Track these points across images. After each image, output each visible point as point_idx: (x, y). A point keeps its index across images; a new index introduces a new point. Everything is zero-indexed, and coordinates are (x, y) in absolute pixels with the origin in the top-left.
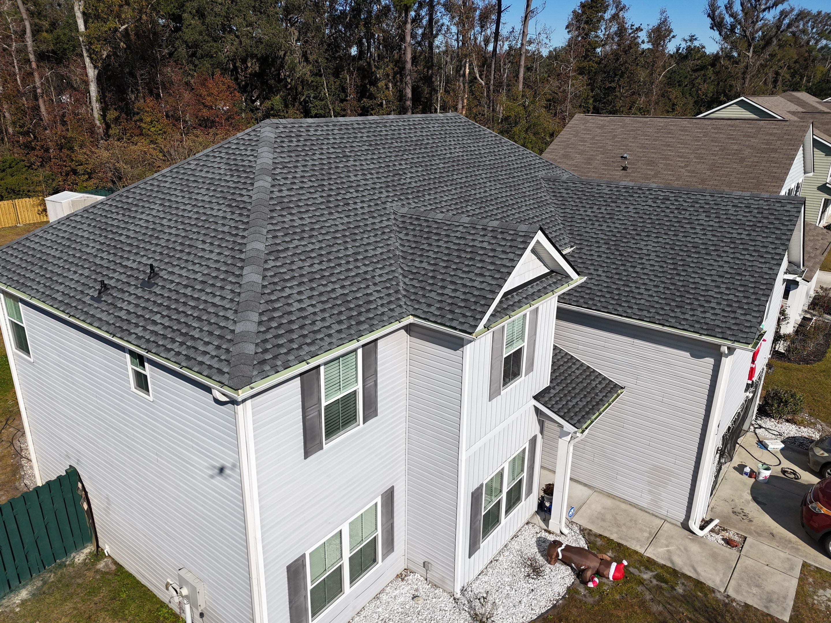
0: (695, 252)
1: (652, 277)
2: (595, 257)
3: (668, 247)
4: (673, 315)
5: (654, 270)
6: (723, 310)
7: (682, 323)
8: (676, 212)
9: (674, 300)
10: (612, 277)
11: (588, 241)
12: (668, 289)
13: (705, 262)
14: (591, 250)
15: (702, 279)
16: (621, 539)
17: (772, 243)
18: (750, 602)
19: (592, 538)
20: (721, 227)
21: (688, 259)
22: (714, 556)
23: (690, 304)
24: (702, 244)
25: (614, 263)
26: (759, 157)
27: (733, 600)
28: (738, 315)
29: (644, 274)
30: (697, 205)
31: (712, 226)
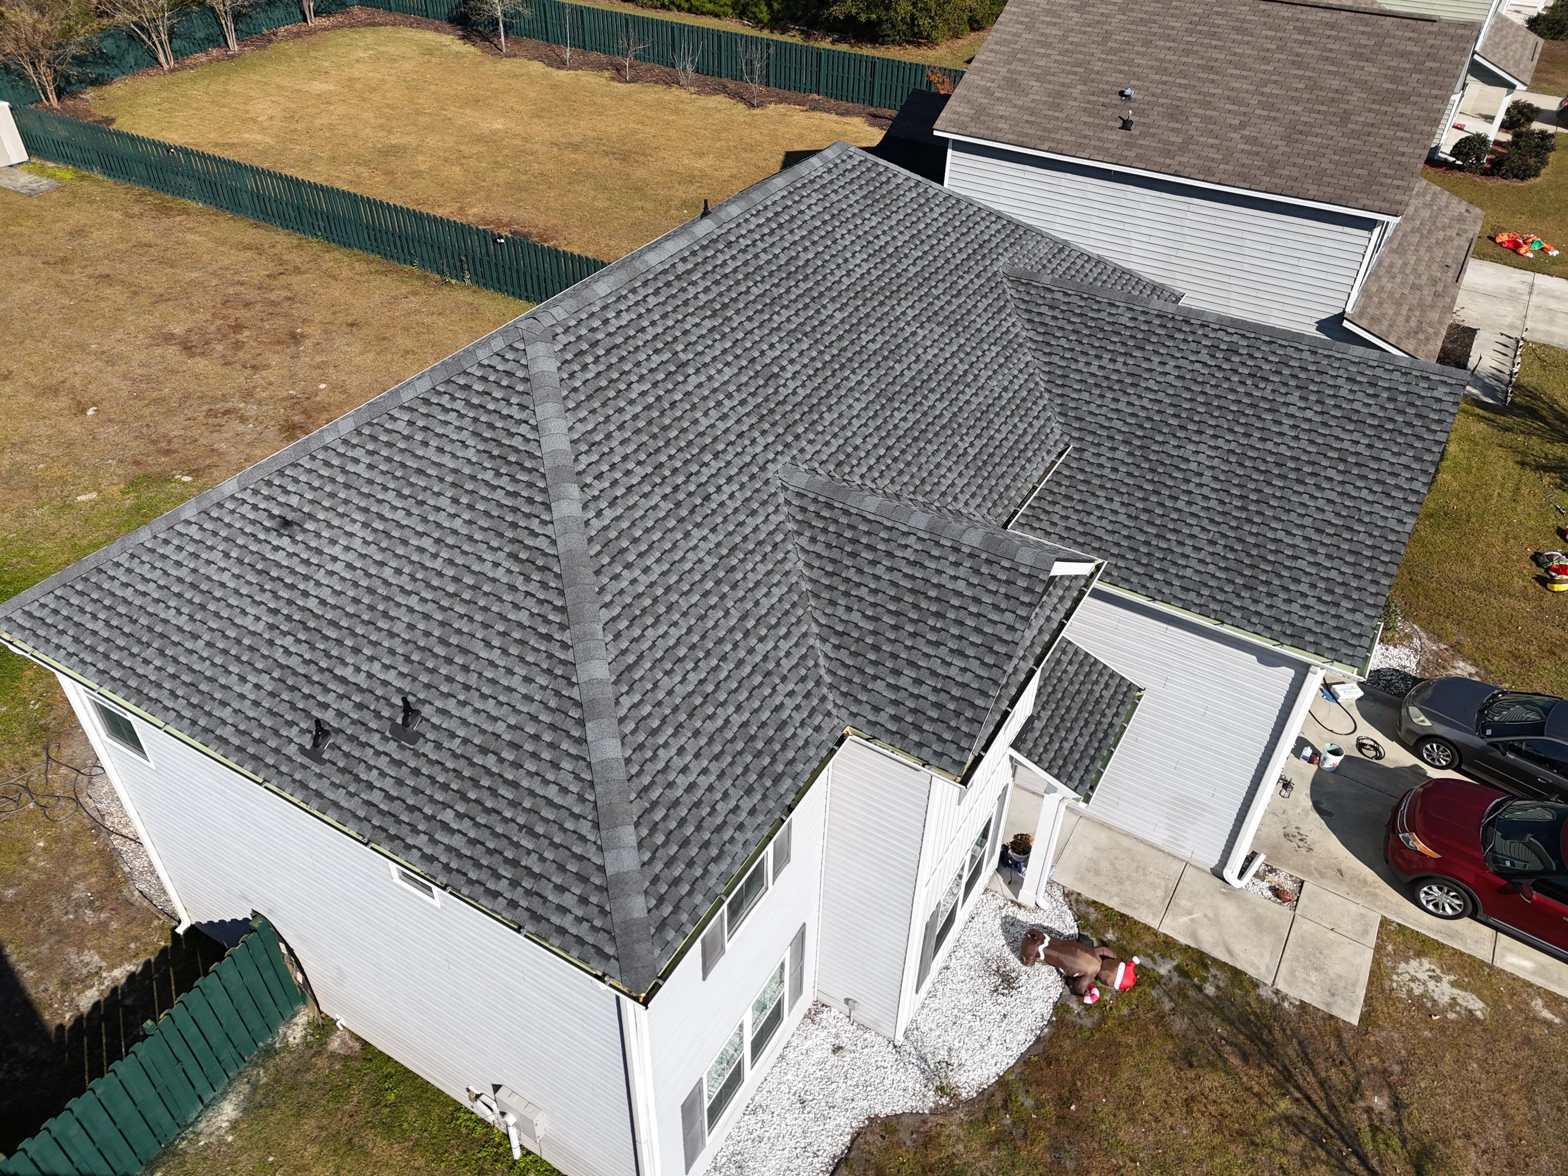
0: (1279, 476)
1: (1205, 523)
2: (1107, 472)
3: (1233, 459)
4: (1237, 603)
5: (1208, 509)
6: (1319, 599)
7: (1253, 620)
8: (1249, 382)
9: (1241, 574)
10: (1136, 518)
11: (1094, 433)
12: (1232, 549)
13: (1295, 498)
14: (1099, 455)
15: (1288, 533)
16: (1124, 905)
17: (1407, 467)
18: (1306, 999)
19: (1083, 908)
20: (1324, 424)
21: (1268, 490)
22: (1258, 922)
23: (1268, 583)
24: (1292, 458)
25: (1140, 488)
26: (1377, 112)
27: (1285, 998)
28: (1341, 612)
29: (1192, 514)
30: (1286, 371)
31: (1310, 420)
